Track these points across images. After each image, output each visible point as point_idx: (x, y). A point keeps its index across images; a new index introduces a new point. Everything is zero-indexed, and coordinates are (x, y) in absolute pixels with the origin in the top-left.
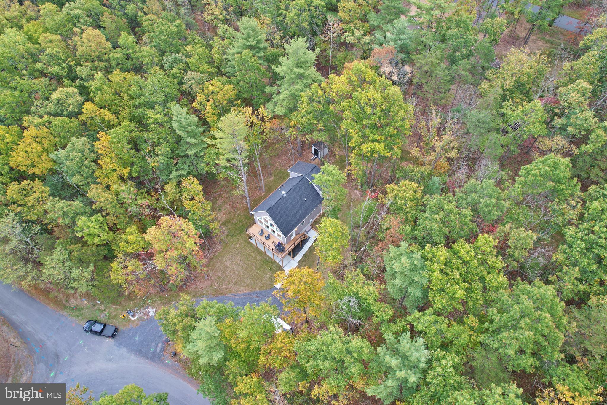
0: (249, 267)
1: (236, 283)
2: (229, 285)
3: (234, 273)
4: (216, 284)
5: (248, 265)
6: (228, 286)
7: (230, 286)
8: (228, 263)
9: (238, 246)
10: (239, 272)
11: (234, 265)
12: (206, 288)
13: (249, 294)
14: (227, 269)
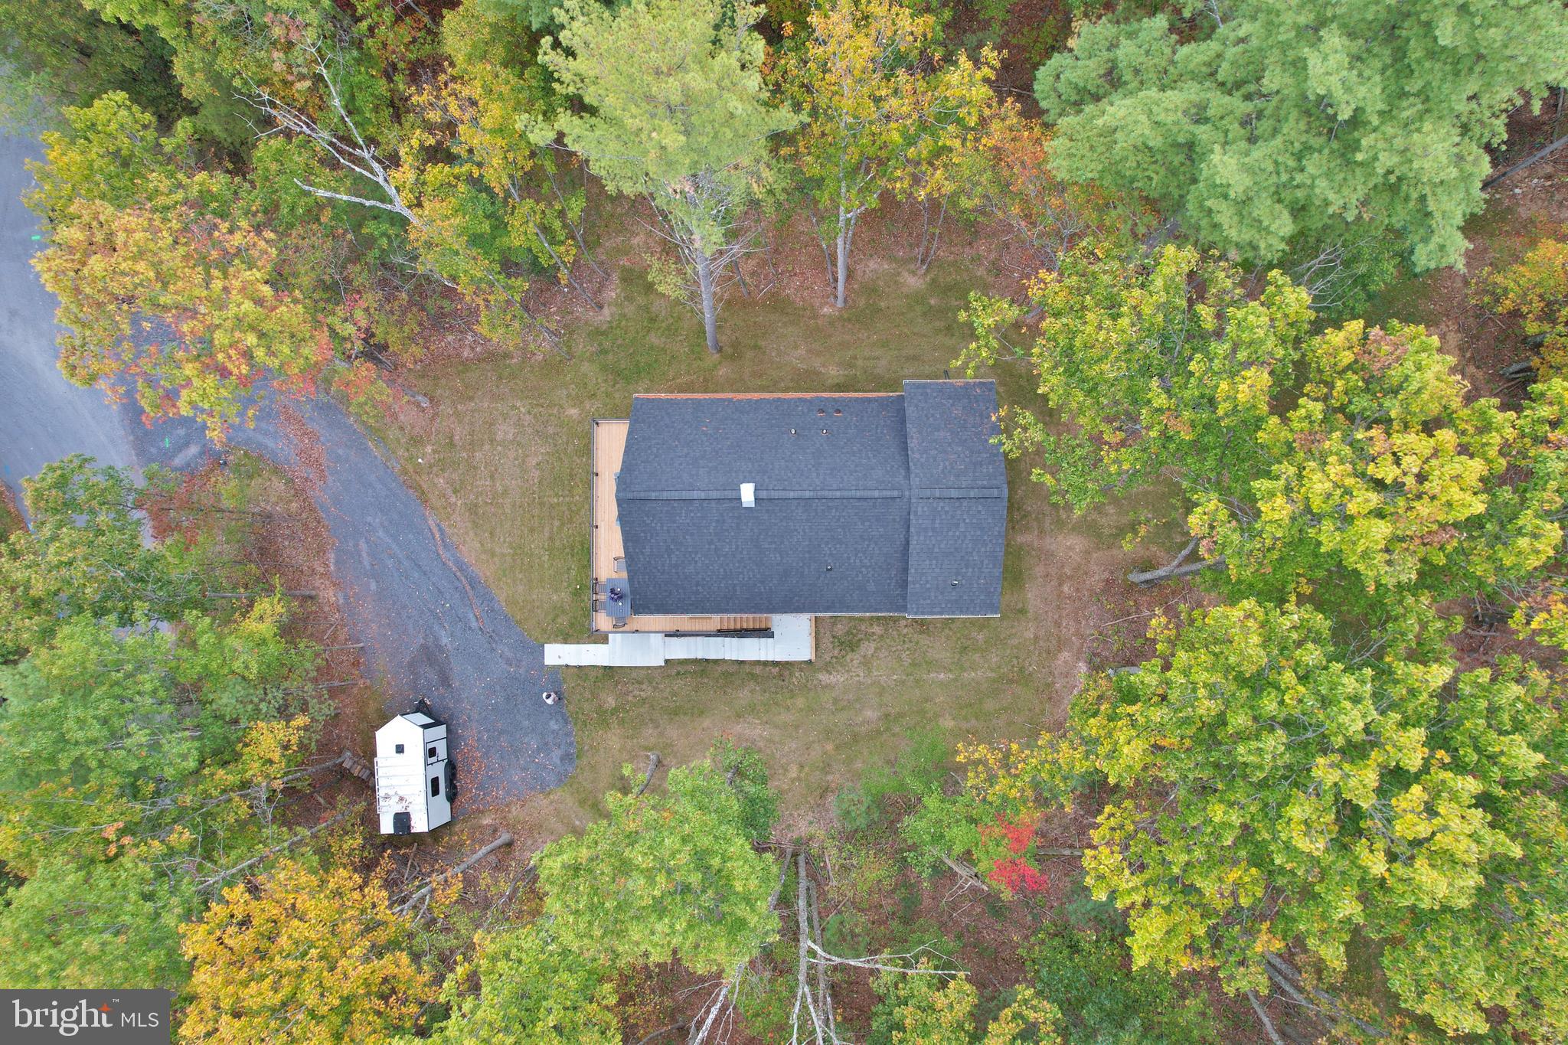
0: (536, 512)
1: (473, 509)
2: (455, 491)
3: (492, 477)
4: (429, 449)
5: (542, 504)
6: (449, 492)
7: (453, 499)
8: (505, 431)
9: (573, 412)
10: (505, 492)
11: (512, 454)
12: (402, 429)
13: (473, 583)
14: (487, 447)
